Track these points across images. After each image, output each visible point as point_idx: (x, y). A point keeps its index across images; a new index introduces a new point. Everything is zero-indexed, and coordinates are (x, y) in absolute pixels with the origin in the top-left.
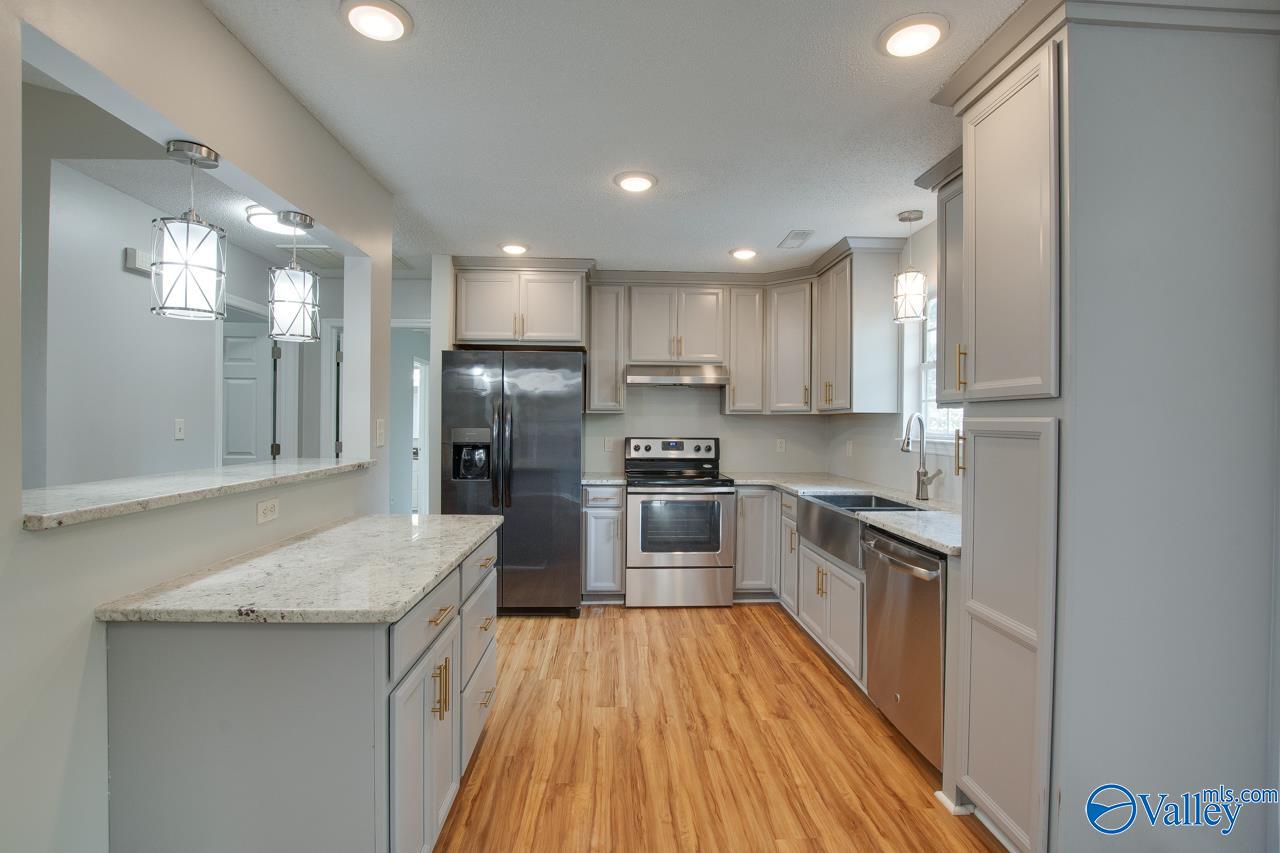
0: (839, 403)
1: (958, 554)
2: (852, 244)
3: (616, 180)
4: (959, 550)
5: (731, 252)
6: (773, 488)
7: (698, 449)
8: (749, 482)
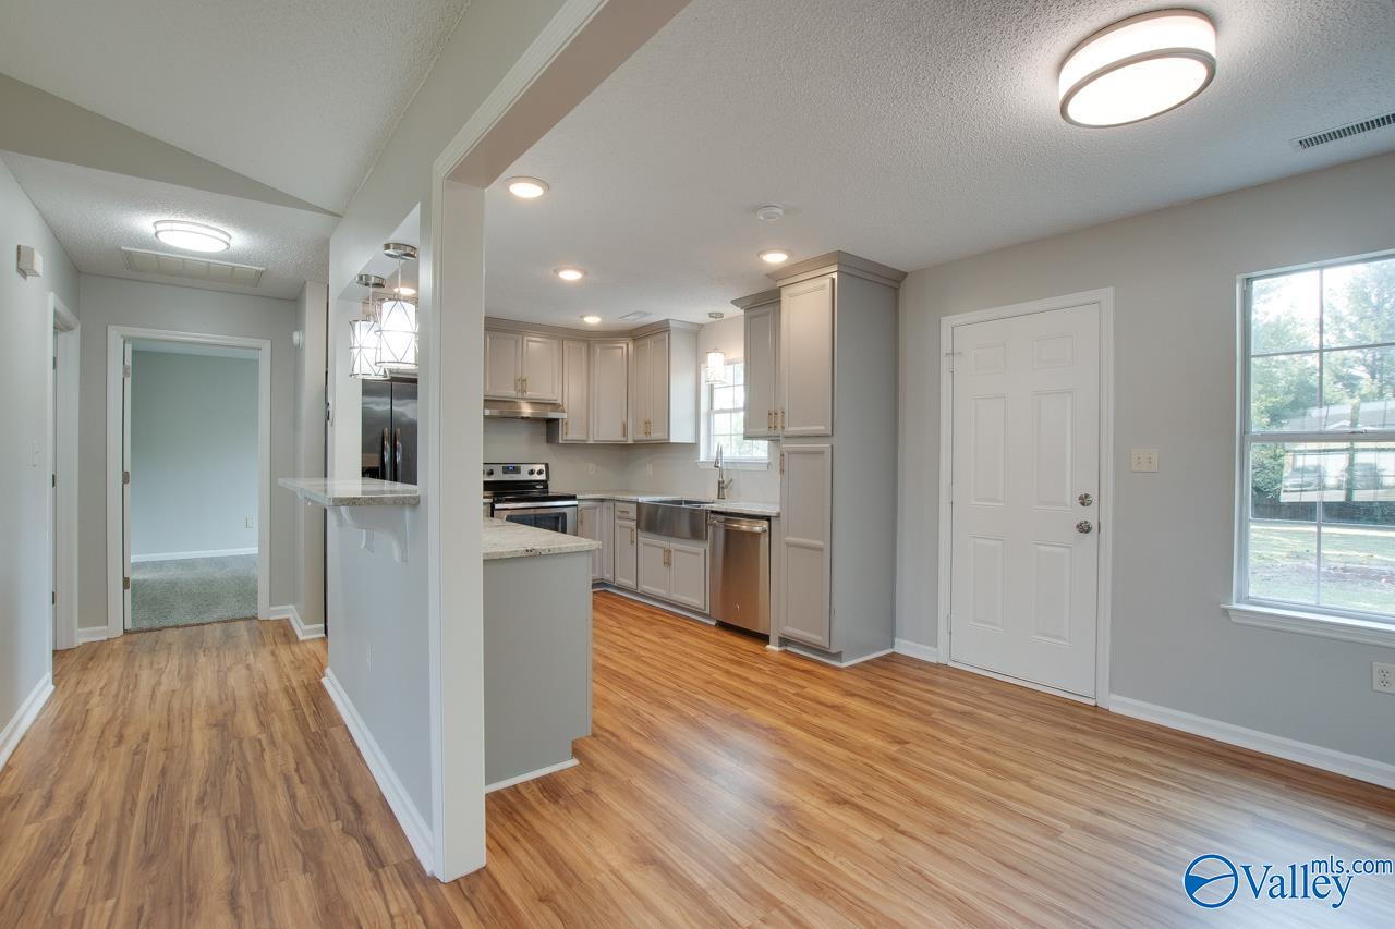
0: (656, 435)
1: (778, 516)
2: (672, 324)
3: (556, 271)
4: (779, 514)
5: (582, 317)
6: (602, 500)
7: (532, 472)
8: (587, 496)
